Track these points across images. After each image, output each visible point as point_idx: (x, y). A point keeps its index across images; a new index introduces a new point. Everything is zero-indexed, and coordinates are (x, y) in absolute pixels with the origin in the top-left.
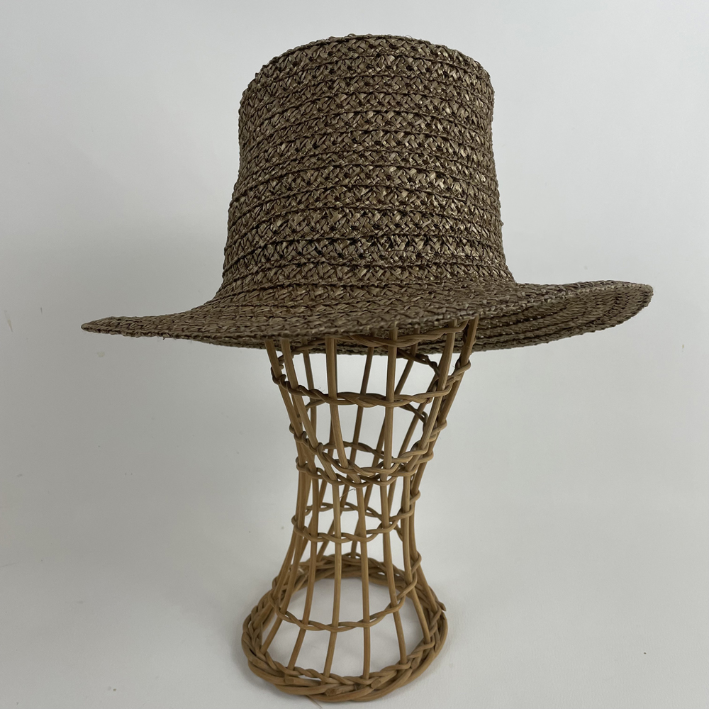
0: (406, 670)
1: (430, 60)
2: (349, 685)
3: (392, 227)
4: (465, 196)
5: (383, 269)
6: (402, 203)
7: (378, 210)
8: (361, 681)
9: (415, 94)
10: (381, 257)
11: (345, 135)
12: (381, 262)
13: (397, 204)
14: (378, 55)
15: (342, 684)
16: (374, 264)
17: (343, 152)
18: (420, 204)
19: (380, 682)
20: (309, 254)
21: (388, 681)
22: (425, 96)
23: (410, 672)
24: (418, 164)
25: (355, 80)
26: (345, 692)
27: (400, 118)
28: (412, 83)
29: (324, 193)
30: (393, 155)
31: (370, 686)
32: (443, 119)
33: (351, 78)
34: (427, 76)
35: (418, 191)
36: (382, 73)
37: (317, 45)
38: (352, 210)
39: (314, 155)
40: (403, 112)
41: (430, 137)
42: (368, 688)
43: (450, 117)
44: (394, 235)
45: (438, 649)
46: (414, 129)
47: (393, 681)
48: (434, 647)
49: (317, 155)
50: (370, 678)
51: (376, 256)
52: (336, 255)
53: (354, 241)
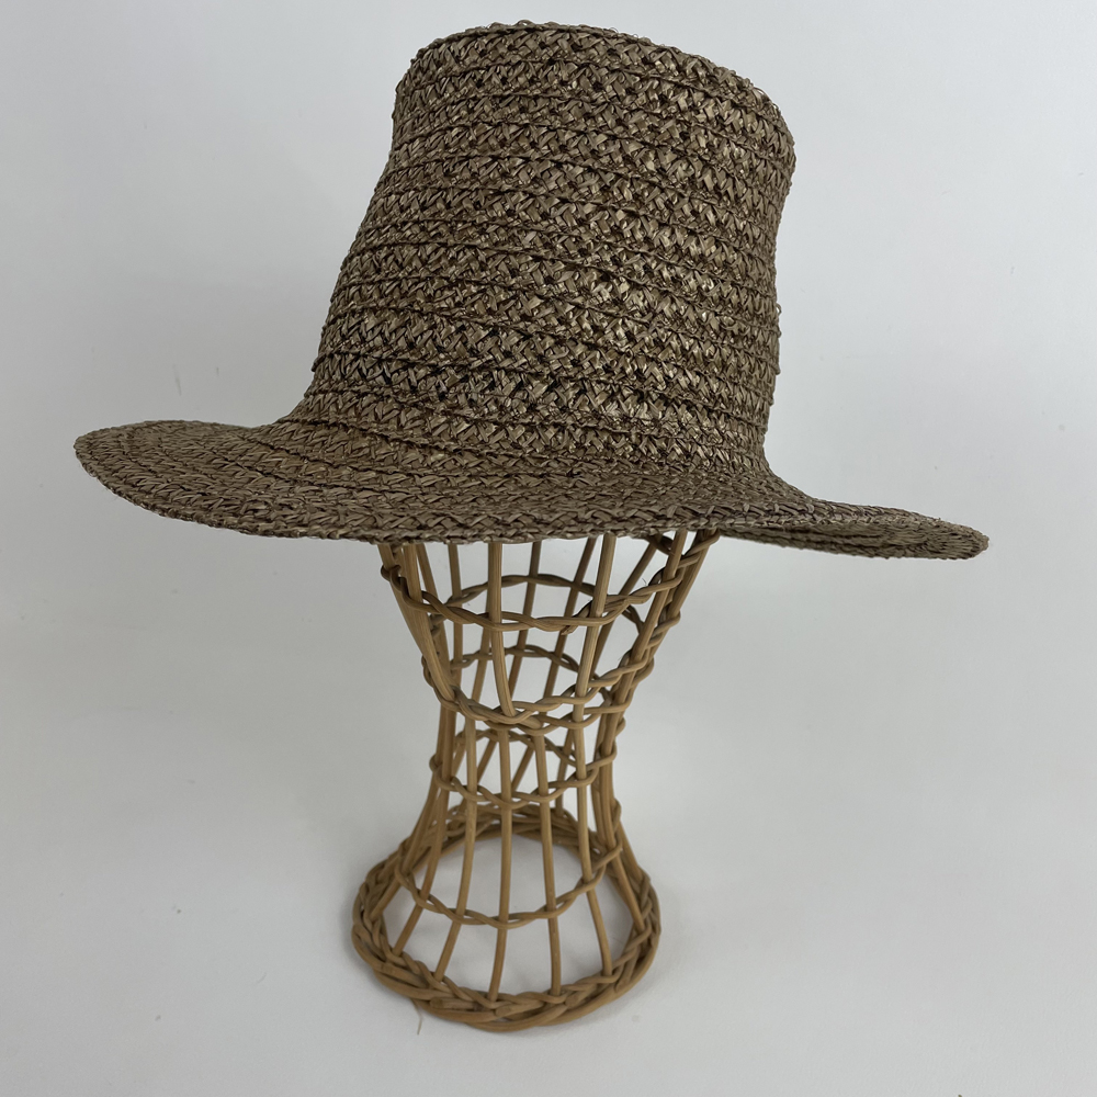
0: (557, 1005)
1: (636, 75)
2: (465, 1001)
3: (499, 356)
4: (651, 315)
5: (468, 422)
6: (524, 317)
7: (483, 324)
8: (482, 1001)
9: (598, 133)
10: (471, 403)
11: (466, 193)
12: (467, 411)
13: (517, 318)
14: (551, 62)
15: (456, 997)
16: (456, 411)
17: (457, 222)
18: (556, 323)
19: (510, 1010)
20: (374, 379)
21: (525, 1013)
22: (614, 138)
23: (562, 1010)
24: (570, 256)
25: (507, 101)
26: (458, 1010)
27: (559, 174)
28: (596, 112)
29: (416, 284)
30: (531, 236)
31: (494, 1010)
32: (637, 179)
33: (503, 98)
34: (627, 101)
35: (559, 299)
36: (551, 94)
37: (470, 36)
38: (444, 319)
39: (417, 222)
40: (566, 162)
41: (604, 209)
42: (491, 1014)
43: (652, 176)
44: (498, 369)
45: (622, 987)
46: (576, 194)
47: (534, 1013)
48: (618, 981)
49: (423, 222)
50: (498, 1000)
51: (462, 399)
52: (408, 388)
53: (436, 371)
